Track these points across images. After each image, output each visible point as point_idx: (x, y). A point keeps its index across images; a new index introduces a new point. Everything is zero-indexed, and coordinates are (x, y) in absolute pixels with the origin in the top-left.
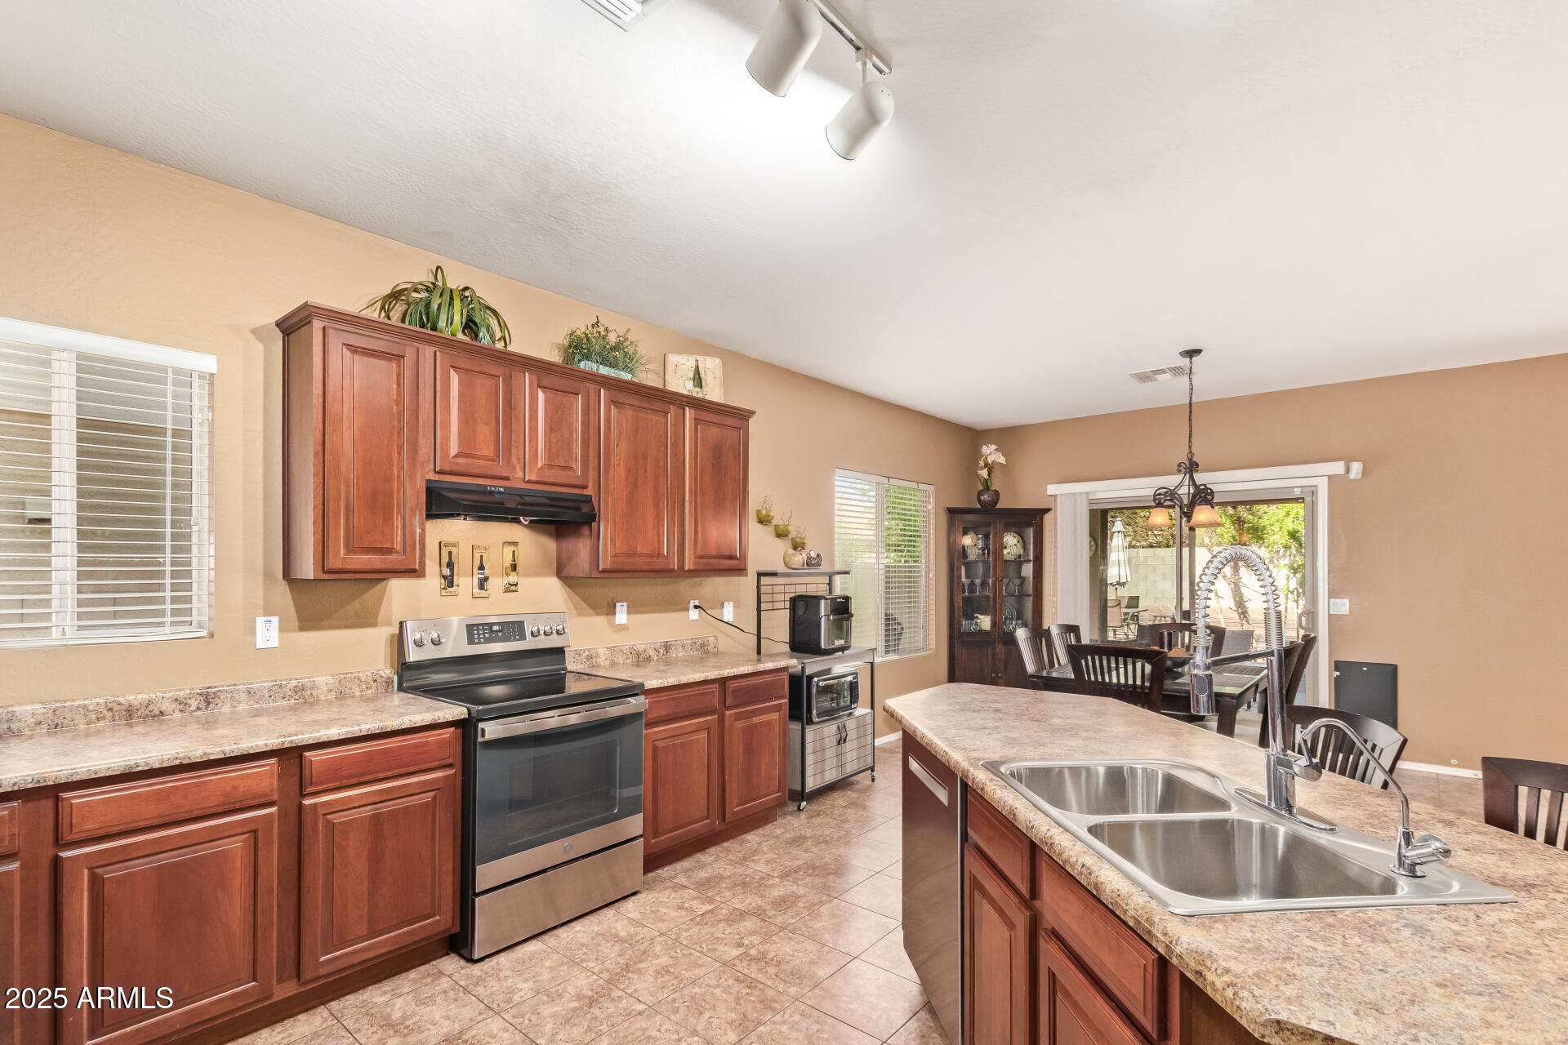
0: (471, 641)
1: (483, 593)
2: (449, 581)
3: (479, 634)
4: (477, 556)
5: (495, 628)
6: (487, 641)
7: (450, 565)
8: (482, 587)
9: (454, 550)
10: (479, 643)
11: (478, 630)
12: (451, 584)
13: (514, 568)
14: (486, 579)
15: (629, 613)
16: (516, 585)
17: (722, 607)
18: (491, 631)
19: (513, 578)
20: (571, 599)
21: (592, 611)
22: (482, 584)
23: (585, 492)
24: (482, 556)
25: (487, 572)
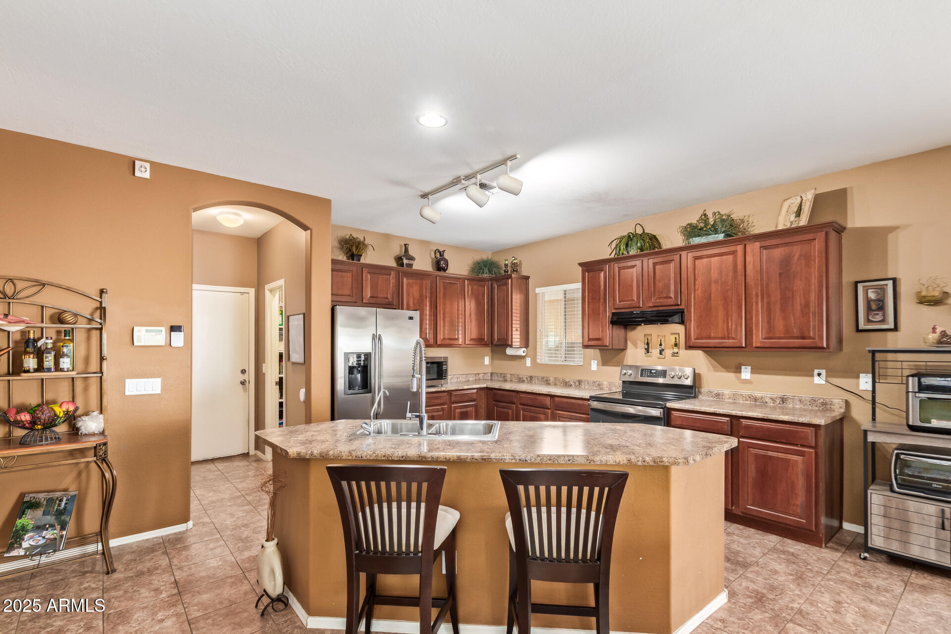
0: (642, 376)
1: (661, 356)
2: (647, 350)
3: (645, 373)
4: (659, 340)
5: (653, 371)
6: (648, 376)
7: (648, 344)
8: (661, 353)
9: (649, 338)
10: (645, 377)
11: (645, 371)
12: (648, 352)
13: (676, 345)
14: (663, 350)
15: (752, 373)
16: (677, 353)
17: (858, 377)
18: (651, 372)
19: (676, 350)
20: (709, 361)
21: (723, 369)
22: (661, 352)
23: (681, 307)
24: (661, 340)
25: (663, 347)
